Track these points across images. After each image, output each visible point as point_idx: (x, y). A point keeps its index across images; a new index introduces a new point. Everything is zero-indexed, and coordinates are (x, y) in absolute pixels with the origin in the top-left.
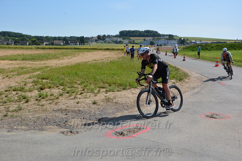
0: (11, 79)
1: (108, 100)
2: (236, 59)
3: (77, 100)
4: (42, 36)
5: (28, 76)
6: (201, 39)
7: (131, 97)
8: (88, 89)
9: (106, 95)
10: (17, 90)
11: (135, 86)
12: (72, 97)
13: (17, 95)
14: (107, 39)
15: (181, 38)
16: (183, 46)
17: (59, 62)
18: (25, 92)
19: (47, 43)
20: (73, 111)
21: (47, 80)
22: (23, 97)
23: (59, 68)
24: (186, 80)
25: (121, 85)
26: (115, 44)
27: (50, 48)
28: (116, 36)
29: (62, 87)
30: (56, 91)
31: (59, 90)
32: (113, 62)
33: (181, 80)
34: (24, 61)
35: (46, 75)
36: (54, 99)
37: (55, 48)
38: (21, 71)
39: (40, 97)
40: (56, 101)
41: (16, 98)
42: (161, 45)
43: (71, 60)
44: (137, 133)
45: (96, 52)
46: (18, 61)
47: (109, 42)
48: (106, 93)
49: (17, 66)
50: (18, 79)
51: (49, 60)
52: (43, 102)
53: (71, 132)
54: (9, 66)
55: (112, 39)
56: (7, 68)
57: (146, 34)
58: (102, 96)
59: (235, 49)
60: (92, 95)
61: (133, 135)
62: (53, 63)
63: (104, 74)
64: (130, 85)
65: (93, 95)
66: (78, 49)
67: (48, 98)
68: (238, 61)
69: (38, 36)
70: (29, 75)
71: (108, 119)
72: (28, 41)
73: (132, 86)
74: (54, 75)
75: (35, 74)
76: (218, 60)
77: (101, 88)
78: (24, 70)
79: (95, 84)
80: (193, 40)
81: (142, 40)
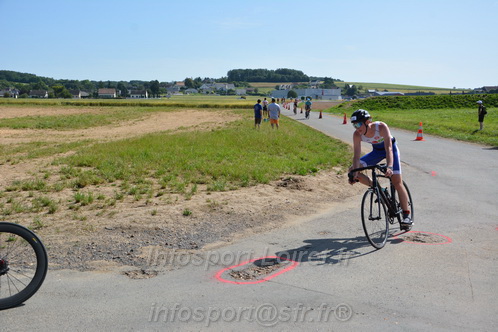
0: (17, 167)
1: (212, 207)
2: (455, 125)
3: (152, 209)
5: (50, 159)
6: (386, 87)
7: (258, 202)
8: (172, 186)
9: (209, 197)
10: (31, 189)
11: (264, 180)
12: (142, 202)
13: (31, 199)
14: (204, 86)
15: (347, 85)
16: (351, 101)
17: (110, 131)
18: (46, 192)
19: (86, 94)
20: (145, 231)
21: (89, 169)
22: (43, 202)
23: (112, 143)
25: (236, 177)
26: (219, 96)
27: (91, 105)
28: (222, 80)
29: (119, 182)
30: (108, 191)
31: (114, 188)
32: (218, 133)
34: (41, 130)
35: (87, 157)
36: (106, 207)
37: (101, 104)
38: (35, 151)
39: (78, 202)
40: (109, 210)
41: (30, 205)
43: (134, 127)
44: (273, 273)
45: (182, 112)
46: (29, 130)
47: (208, 93)
48: (209, 194)
49: (27, 140)
50: (32, 166)
51: (91, 129)
52: (84, 212)
53: (144, 272)
54: (10, 139)
55: (213, 87)
56: (8, 143)
57: (280, 76)
58: (200, 199)
59: (452, 107)
60: (181, 198)
61: (267, 277)
62: (99, 134)
63: (202, 155)
65: (183, 198)
66: (147, 105)
67: (94, 204)
68: (459, 130)
69: (66, 81)
70: (52, 158)
71: (214, 245)
72: (47, 89)
73: (258, 180)
74: (103, 158)
75: (65, 155)
76: (422, 128)
77: (198, 183)
78: (42, 148)
79: (185, 177)
80: (372, 88)
81: (274, 89)
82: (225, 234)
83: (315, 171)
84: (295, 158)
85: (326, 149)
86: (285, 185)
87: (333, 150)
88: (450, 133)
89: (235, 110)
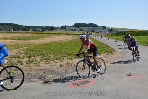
0: (12, 51)
1: (69, 64)
3: (51, 64)
4: (29, 26)
6: (121, 29)
8: (57, 58)
9: (67, 61)
10: (16, 58)
12: (48, 62)
13: (16, 61)
14: (67, 28)
15: (110, 28)
16: (111, 33)
17: (39, 41)
18: (20, 59)
19: (32, 30)
20: (48, 71)
21: (33, 52)
22: (19, 61)
23: (39, 45)
24: (114, 53)
26: (71, 31)
27: (34, 33)
28: (72, 26)
29: (41, 56)
30: (38, 58)
31: (40, 58)
32: (71, 42)
33: (111, 53)
34: (19, 40)
35: (32, 49)
36: (37, 63)
37: (37, 33)
38: (17, 46)
39: (29, 62)
40: (38, 64)
41: (15, 62)
42: (98, 32)
43: (46, 40)
44: (86, 84)
45: (60, 36)
46: (16, 40)
47: (68, 30)
49: (15, 43)
50: (16, 51)
51: (34, 40)
52: (31, 65)
53: (48, 83)
55: (70, 28)
56: (10, 44)
57: (89, 25)
58: (65, 62)
59: (141, 35)
60: (59, 61)
61: (84, 85)
62: (36, 42)
63: (66, 49)
66: (50, 33)
67: (34, 62)
68: (143, 42)
69: (27, 26)
70: (22, 49)
72: (21, 28)
74: (37, 49)
75: (26, 48)
77: (64, 57)
78: (19, 46)
79: (61, 55)
80: (117, 29)
81: (88, 29)
82: (72, 72)
83: (99, 54)
85: (103, 47)
87: (105, 48)
88: (141, 43)
89: (76, 35)
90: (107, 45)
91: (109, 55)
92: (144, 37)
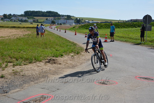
1: (15, 73)
2: (120, 35)
6: (93, 19)
7: (37, 70)
9: (13, 68)
11: (40, 60)
14: (13, 18)
15: (77, 18)
16: (78, 25)
24: (82, 53)
25: (27, 59)
26: (20, 23)
28: (21, 16)
32: (19, 39)
33: (79, 53)
42: (61, 24)
44: (42, 101)
45: (2, 30)
47: (15, 21)
48: (14, 67)
55: (17, 18)
57: (48, 14)
58: (10, 69)
59: (119, 28)
63: (12, 49)
64: (35, 59)
65: (1, 69)
68: (122, 37)
71: (15, 91)
73: (37, 60)
76: (107, 37)
77: (9, 62)
79: (3, 59)
80: (87, 20)
81: (45, 20)
82: (21, 85)
83: (62, 55)
84: (54, 50)
85: (67, 46)
86: (49, 62)
88: (118, 38)
89: (28, 29)
90: (73, 43)
91: (75, 57)
92: (123, 29)
